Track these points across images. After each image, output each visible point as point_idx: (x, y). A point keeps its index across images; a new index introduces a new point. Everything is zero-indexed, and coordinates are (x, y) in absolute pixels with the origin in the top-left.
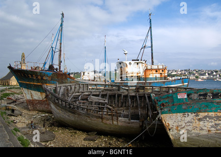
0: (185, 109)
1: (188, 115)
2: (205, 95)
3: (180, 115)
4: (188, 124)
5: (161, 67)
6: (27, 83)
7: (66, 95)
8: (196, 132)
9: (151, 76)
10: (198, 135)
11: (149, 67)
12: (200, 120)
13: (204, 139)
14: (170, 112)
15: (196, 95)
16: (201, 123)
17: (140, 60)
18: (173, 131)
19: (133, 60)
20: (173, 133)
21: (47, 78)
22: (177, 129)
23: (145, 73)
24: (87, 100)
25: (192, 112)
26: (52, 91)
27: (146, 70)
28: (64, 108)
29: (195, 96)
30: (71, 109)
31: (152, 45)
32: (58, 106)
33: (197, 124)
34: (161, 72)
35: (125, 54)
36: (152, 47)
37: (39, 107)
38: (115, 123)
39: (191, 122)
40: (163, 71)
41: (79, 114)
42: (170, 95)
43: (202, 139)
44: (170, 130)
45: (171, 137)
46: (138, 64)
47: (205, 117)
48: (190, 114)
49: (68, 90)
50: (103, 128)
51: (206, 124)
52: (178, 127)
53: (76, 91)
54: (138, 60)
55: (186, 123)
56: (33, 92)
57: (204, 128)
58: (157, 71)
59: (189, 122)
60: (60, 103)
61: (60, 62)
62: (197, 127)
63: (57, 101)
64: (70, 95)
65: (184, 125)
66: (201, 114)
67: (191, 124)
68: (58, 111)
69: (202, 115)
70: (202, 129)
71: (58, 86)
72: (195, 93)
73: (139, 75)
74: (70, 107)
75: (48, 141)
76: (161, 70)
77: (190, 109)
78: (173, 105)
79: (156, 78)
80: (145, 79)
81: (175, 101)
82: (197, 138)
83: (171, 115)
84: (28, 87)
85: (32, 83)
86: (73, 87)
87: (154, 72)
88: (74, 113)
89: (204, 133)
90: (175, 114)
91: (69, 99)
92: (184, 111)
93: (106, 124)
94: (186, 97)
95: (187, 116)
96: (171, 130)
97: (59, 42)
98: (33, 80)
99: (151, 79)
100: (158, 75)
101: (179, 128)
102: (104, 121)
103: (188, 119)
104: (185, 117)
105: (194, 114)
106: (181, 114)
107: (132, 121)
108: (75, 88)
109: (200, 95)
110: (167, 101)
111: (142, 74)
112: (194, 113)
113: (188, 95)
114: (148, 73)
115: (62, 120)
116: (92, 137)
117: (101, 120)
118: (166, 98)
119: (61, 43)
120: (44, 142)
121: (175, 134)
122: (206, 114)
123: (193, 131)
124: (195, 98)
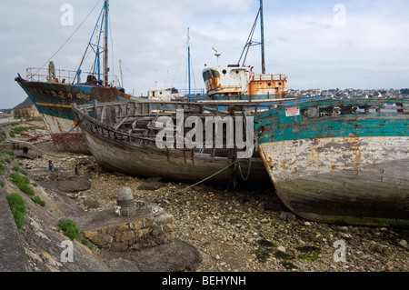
0: (296, 133)
1: (301, 142)
2: (330, 109)
3: (288, 143)
4: (301, 157)
5: (277, 78)
6: (51, 105)
7: (111, 120)
8: (314, 169)
9: (259, 93)
10: (316, 175)
11: (257, 78)
12: (319, 150)
13: (326, 181)
14: (273, 138)
15: (315, 110)
16: (322, 155)
17: (241, 65)
18: (276, 169)
19: (229, 66)
20: (277, 172)
21: (84, 96)
22: (283, 166)
23: (250, 88)
24: (145, 127)
25: (307, 138)
26: (87, 114)
27: (252, 83)
28: (106, 141)
29: (313, 112)
30: (118, 142)
31: (262, 40)
32: (98, 137)
33: (315, 156)
34: (277, 85)
35: (218, 55)
36: (262, 43)
37: (73, 145)
38: (189, 161)
39: (306, 154)
40: (280, 84)
41: (131, 149)
42: (274, 112)
43: (322, 181)
44: (272, 167)
45: (273, 178)
46: (237, 72)
47: (328, 145)
48: (304, 141)
49: (113, 111)
50: (171, 171)
51: (329, 156)
52: (284, 163)
53: (129, 114)
54: (238, 66)
55: (297, 157)
56: (62, 121)
57: (326, 163)
58: (269, 85)
59: (302, 154)
60: (100, 132)
61: (107, 70)
62: (314, 162)
63: (95, 130)
64: (117, 120)
65: (294, 158)
66: (321, 140)
67: (305, 157)
68: (98, 146)
69: (323, 142)
70: (322, 165)
71: (97, 105)
72: (314, 106)
73: (239, 90)
74: (116, 138)
75: (77, 191)
76: (277, 83)
77: (305, 134)
78: (279, 127)
79: (268, 96)
80: (251, 97)
81: (281, 120)
82: (314, 179)
83: (274, 143)
84: (53, 112)
85: (58, 105)
86: (124, 108)
87: (265, 85)
88: (123, 148)
89: (326, 170)
90: (280, 143)
91: (117, 127)
92: (295, 137)
93: (174, 163)
94: (298, 113)
95: (299, 144)
96: (274, 168)
97: (103, 36)
98: (60, 101)
99: (260, 97)
100: (272, 91)
101: (286, 165)
102: (172, 159)
103: (300, 149)
104: (296, 146)
105: (310, 141)
106: (291, 142)
107: (216, 158)
108: (127, 109)
109: (321, 110)
110: (268, 121)
111: (244, 89)
112: (311, 139)
113: (302, 111)
114: (255, 87)
115: (106, 161)
116: (151, 184)
117: (166, 157)
118: (268, 117)
119: (106, 38)
120: (70, 192)
121: (280, 174)
122: (330, 140)
123: (308, 168)
124: (314, 115)
